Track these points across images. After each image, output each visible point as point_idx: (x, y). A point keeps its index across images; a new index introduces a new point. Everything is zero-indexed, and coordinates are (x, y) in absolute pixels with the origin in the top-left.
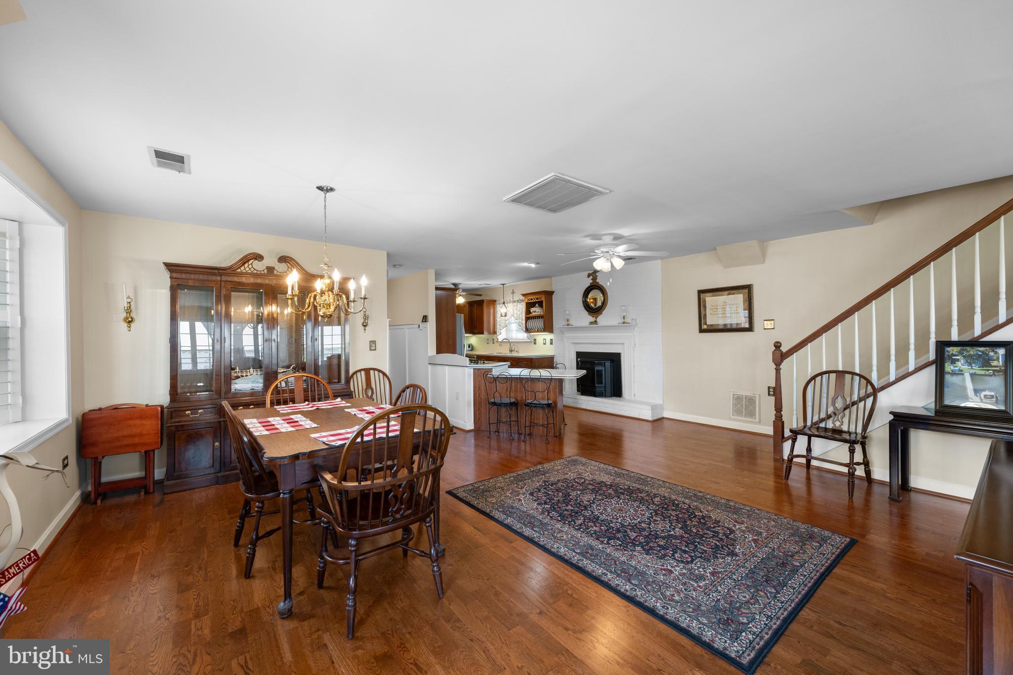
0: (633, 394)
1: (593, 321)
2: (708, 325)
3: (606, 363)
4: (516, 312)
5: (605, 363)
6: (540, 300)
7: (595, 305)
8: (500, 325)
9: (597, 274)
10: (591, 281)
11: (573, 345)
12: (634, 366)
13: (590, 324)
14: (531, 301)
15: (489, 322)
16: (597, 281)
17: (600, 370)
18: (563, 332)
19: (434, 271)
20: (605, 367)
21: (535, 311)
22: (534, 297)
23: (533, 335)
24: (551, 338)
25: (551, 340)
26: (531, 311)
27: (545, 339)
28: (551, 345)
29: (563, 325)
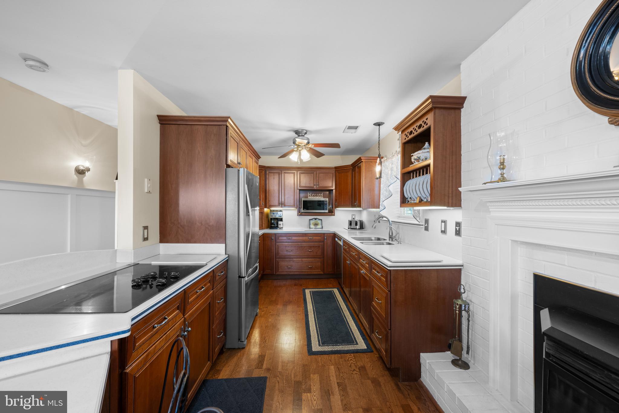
6: (426, 128)
11: (521, 251)
15: (371, 190)
21: (419, 158)
22: (414, 126)
23: (423, 210)
24: (459, 220)
25: (456, 226)
26: (413, 160)
27: (444, 222)
28: (458, 237)
29: (485, 184)
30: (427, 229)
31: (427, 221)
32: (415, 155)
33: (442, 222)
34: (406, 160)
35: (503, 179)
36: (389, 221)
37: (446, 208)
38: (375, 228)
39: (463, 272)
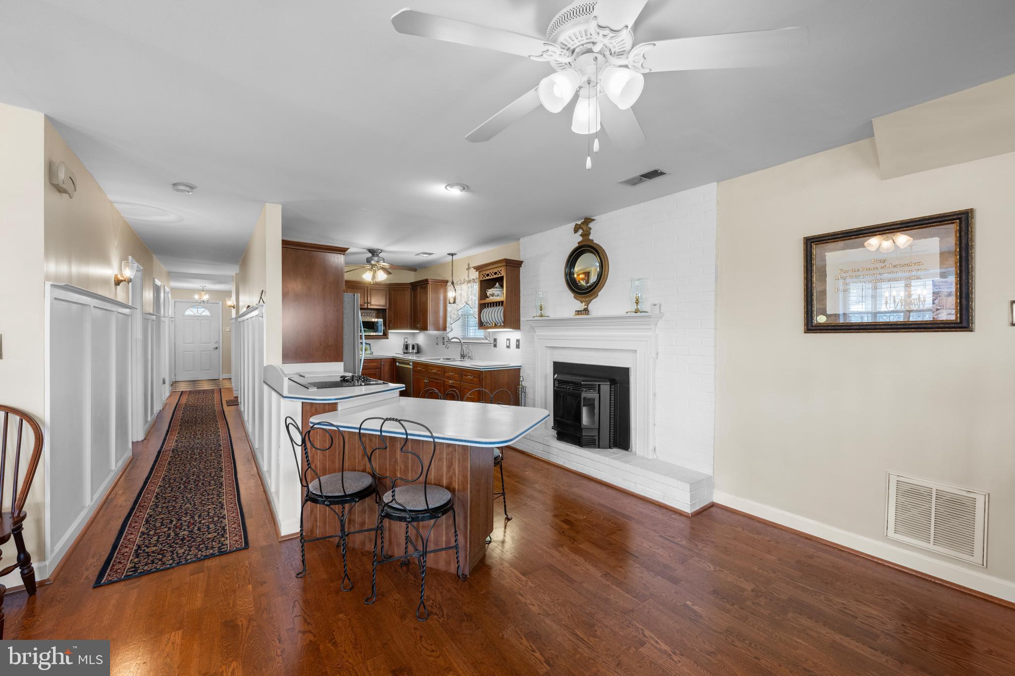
0: (651, 448)
1: (582, 309)
2: (831, 315)
3: (601, 386)
4: (471, 297)
5: (599, 385)
6: (500, 275)
7: (587, 282)
8: (451, 317)
9: (591, 225)
10: (580, 239)
11: (549, 351)
12: (655, 395)
13: (576, 314)
14: (487, 278)
15: (436, 312)
16: (591, 237)
17: (589, 399)
18: (533, 329)
19: (280, 206)
20: (599, 392)
21: (494, 294)
22: (491, 271)
23: (492, 332)
24: (518, 338)
25: (517, 342)
26: (488, 295)
27: (508, 340)
28: (518, 349)
29: (534, 317)
30: (495, 346)
31: (495, 340)
32: (490, 292)
33: (507, 340)
34: (483, 295)
35: (541, 316)
36: (461, 342)
37: (512, 330)
38: (448, 348)
39: (521, 370)
